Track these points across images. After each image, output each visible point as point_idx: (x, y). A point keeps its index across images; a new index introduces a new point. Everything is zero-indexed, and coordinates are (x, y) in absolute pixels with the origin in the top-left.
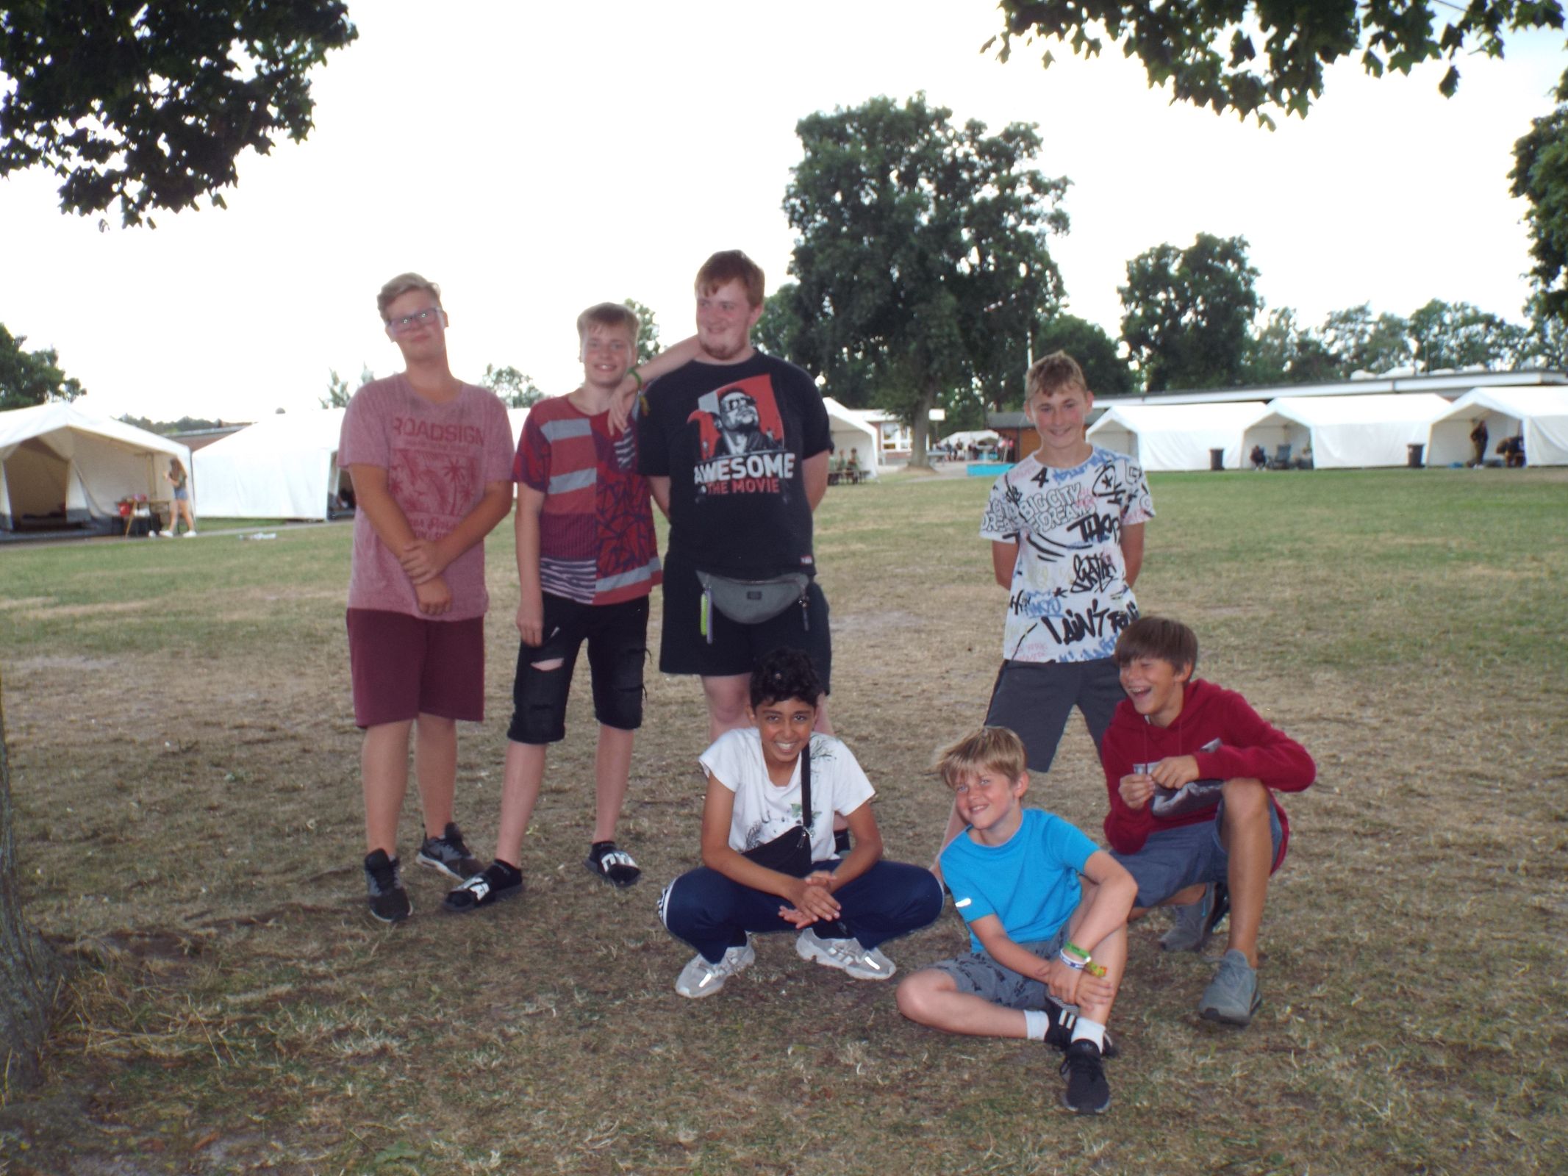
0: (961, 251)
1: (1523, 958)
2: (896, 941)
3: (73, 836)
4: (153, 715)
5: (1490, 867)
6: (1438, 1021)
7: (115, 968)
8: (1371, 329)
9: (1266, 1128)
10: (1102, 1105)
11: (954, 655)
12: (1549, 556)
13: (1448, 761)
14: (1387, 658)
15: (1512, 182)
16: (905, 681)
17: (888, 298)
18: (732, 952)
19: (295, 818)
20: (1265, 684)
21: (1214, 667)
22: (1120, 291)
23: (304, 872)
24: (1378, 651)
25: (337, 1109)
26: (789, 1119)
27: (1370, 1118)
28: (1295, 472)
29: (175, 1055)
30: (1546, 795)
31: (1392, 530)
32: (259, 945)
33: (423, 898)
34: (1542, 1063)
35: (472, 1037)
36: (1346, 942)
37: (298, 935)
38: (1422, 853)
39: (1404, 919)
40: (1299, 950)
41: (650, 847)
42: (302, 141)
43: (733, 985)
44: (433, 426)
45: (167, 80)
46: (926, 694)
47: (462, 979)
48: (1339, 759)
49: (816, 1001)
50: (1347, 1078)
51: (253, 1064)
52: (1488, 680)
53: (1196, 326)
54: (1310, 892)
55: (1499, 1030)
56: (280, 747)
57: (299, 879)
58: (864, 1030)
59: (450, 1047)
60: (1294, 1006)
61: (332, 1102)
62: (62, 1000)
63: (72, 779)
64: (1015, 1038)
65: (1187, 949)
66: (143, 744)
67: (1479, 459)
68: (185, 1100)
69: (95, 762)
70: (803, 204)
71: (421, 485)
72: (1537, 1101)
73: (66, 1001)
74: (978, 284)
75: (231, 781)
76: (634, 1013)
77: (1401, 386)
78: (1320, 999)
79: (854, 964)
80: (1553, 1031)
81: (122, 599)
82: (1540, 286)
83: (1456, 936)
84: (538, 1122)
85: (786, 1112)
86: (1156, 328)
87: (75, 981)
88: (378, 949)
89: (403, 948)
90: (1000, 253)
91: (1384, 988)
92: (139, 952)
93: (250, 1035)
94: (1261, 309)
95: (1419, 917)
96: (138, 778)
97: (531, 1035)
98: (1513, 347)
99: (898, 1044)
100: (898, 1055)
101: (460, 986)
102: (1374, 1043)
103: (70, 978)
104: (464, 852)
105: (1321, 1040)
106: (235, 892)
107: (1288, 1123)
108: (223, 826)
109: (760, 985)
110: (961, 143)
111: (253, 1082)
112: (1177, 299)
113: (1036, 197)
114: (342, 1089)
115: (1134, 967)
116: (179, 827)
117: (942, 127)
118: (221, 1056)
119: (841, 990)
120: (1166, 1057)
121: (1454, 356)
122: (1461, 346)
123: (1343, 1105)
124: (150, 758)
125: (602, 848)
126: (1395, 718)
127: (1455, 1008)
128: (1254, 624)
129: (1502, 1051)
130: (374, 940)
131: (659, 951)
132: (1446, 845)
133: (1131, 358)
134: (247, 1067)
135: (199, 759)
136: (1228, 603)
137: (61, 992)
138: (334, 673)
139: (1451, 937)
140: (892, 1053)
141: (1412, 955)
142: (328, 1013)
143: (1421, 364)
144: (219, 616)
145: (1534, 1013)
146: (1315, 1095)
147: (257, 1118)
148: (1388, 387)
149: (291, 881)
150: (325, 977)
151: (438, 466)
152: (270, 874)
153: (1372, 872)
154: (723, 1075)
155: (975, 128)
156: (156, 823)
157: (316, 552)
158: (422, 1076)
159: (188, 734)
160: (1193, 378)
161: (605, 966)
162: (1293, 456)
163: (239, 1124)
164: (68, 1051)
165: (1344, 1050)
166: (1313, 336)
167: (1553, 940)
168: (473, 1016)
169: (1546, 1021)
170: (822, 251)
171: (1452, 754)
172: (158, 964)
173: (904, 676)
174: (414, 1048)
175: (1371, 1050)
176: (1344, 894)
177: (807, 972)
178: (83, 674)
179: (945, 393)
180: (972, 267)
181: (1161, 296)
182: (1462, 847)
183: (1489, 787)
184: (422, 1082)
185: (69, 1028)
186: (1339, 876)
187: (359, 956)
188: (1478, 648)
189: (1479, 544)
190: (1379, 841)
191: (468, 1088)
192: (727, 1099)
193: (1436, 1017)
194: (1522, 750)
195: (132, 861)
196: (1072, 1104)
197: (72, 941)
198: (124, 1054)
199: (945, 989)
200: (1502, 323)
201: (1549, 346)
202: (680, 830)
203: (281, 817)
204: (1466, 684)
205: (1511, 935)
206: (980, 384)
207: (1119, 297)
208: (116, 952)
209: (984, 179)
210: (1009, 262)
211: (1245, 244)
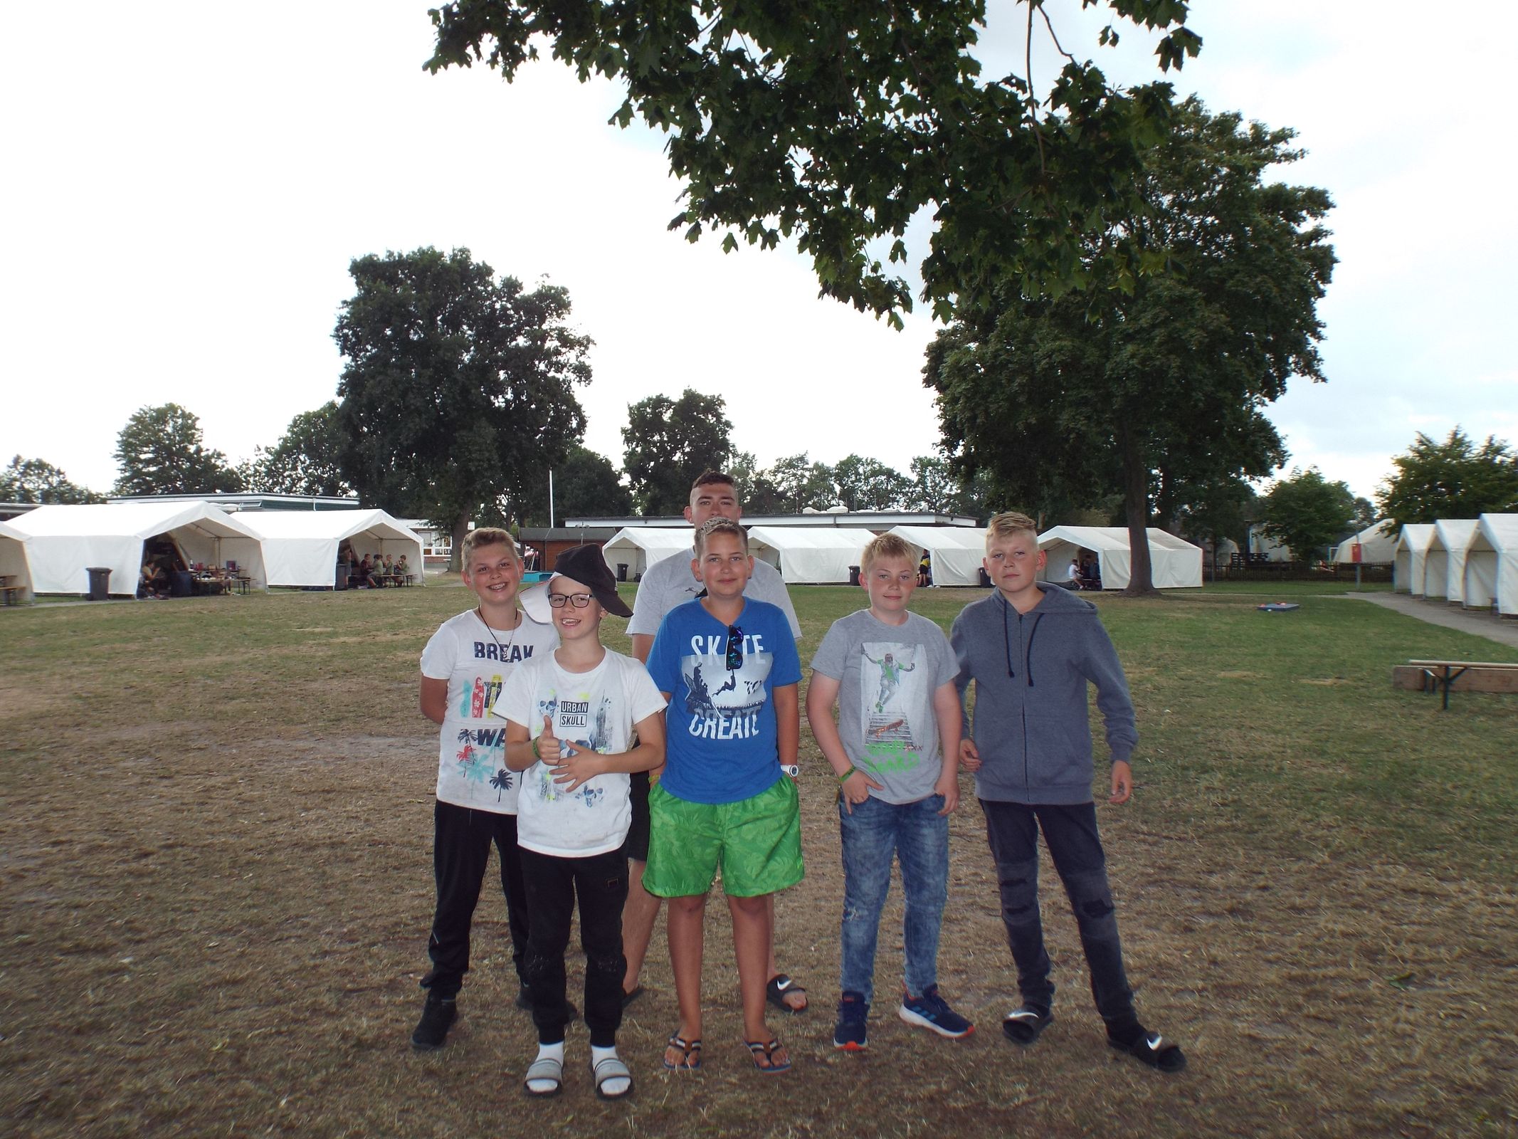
0: (498, 389)
8: (807, 474)
15: (924, 376)
17: (433, 423)
22: (624, 431)
53: (684, 463)
70: (355, 334)
74: (513, 417)
77: (840, 521)
82: (946, 453)
86: (652, 464)
90: (532, 393)
94: (732, 454)
98: (905, 494)
110: (499, 298)
112: (669, 441)
113: (563, 350)
117: (482, 282)
121: (866, 500)
122: (870, 491)
133: (631, 486)
143: (847, 504)
148: (830, 521)
155: (512, 286)
166: (767, 477)
180: (507, 401)
181: (657, 438)
200: (898, 475)
201: (929, 495)
207: (623, 437)
209: (518, 331)
210: (540, 402)
211: (722, 403)
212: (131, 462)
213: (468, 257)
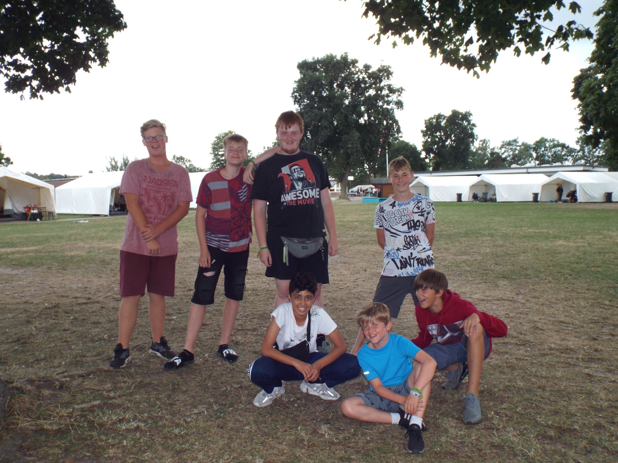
0: (361, 115)
1: (582, 393)
2: (340, 385)
3: (10, 341)
4: (40, 293)
5: (568, 358)
6: (550, 418)
7: (30, 394)
8: (518, 148)
9: (486, 459)
10: (422, 450)
11: (359, 273)
12: (587, 237)
13: (551, 316)
14: (527, 276)
15: (572, 93)
16: (340, 283)
17: (332, 133)
18: (276, 389)
19: (99, 334)
20: (480, 286)
21: (460, 278)
22: (422, 131)
23: (104, 356)
24: (523, 273)
25: (120, 451)
26: (299, 455)
27: (525, 455)
28: (489, 203)
29: (54, 429)
30: (589, 330)
31: (527, 227)
32: (87, 385)
33: (152, 367)
34: (590, 434)
35: (173, 422)
36: (514, 387)
37: (102, 381)
38: (542, 352)
39: (536, 378)
40: (496, 390)
41: (241, 347)
42: (104, 67)
43: (276, 402)
44: (158, 180)
45: (50, 42)
46: (349, 288)
47: (168, 399)
48: (509, 315)
49: (309, 408)
50: (516, 440)
51: (86, 433)
52: (565, 285)
53: (451, 145)
54: (500, 367)
55: (573, 421)
56: (92, 306)
57: (102, 359)
58: (328, 420)
59: (164, 426)
60: (495, 411)
61: (118, 448)
62: (8, 406)
63: (8, 318)
64: (387, 424)
65: (453, 389)
66: (36, 304)
67: (560, 199)
68: (59, 446)
69: (17, 311)
70: (300, 95)
71: (151, 203)
72: (589, 449)
73: (11, 407)
74: (368, 128)
75: (73, 319)
76: (237, 413)
77: (530, 170)
78: (504, 408)
79: (323, 394)
80: (594, 422)
81: (27, 246)
82: (583, 133)
83: (556, 384)
84: (200, 456)
85: (298, 452)
86: (436, 146)
87: (14, 399)
88: (134, 387)
89: (144, 386)
90: (376, 116)
91: (529, 404)
92: (39, 387)
93: (84, 421)
94: (476, 140)
95: (542, 377)
96: (35, 318)
97: (197, 421)
98: (572, 156)
99: (341, 426)
100: (341, 430)
101: (168, 402)
102: (526, 426)
103: (12, 398)
104: (169, 348)
105: (506, 425)
106: (76, 363)
107: (494, 457)
108: (70, 337)
109: (286, 402)
110: (361, 73)
111: (86, 439)
112: (444, 135)
113: (391, 95)
114: (122, 443)
115: (433, 397)
116: (52, 337)
117: (354, 66)
118: (73, 429)
119: (318, 404)
120: (446, 431)
121: (550, 159)
122: (552, 155)
123: (515, 450)
124: (40, 309)
125: (223, 347)
126: (531, 299)
127: (556, 413)
128: (475, 262)
129: (575, 429)
130: (133, 383)
131: (246, 389)
132: (551, 349)
133: (426, 158)
134: (83, 434)
135: (59, 310)
136: (464, 253)
137: (8, 403)
138: (113, 277)
139: (554, 385)
140: (339, 429)
141: (539, 392)
142: (115, 412)
143: (537, 162)
144: (66, 253)
145: (587, 415)
146: (504, 446)
147: (87, 454)
148: (525, 171)
149: (99, 360)
150: (113, 398)
151: (159, 196)
152: (90, 357)
153: (523, 359)
154: (273, 438)
155: (367, 67)
156: (43, 336)
157: (105, 228)
158: (153, 438)
159: (55, 300)
160: (450, 166)
161: (225, 394)
162: (489, 197)
163: (81, 457)
164: (11, 427)
165: (514, 428)
166: (496, 150)
167: (593, 386)
168: (173, 414)
169: (591, 418)
170: (307, 114)
171: (553, 314)
172: (46, 392)
173: (340, 281)
174: (150, 426)
175: (525, 429)
176: (513, 368)
177: (305, 397)
178: (12, 276)
179: (354, 169)
180: (365, 121)
181: (438, 134)
182: (557, 350)
183: (567, 327)
184: (153, 440)
185: (11, 418)
186: (511, 361)
187: (127, 390)
188: (561, 272)
189: (560, 232)
190: (526, 347)
191: (172, 443)
192: (275, 447)
193: (549, 416)
194: (579, 312)
195: (33, 351)
196: (411, 450)
197: (12, 383)
198: (34, 428)
199: (360, 404)
200: (568, 147)
201: (586, 156)
202: (253, 340)
203: (93, 334)
204: (557, 286)
205: (577, 384)
206: (367, 167)
207: (422, 134)
208: (29, 387)
209: (370, 87)
210: (379, 119)
211: (471, 114)
212: (216, 155)
213: (347, 56)
